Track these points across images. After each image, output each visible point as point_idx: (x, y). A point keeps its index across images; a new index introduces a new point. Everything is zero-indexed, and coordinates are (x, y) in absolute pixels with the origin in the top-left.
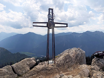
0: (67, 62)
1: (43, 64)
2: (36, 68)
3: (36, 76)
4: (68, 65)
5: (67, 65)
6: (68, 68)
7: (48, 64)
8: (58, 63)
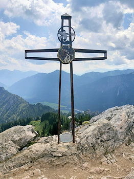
0: (102, 141)
1: (48, 140)
2: (30, 151)
3: (27, 168)
4: (106, 148)
5: (102, 148)
6: (105, 154)
7: (59, 143)
8: (81, 142)
